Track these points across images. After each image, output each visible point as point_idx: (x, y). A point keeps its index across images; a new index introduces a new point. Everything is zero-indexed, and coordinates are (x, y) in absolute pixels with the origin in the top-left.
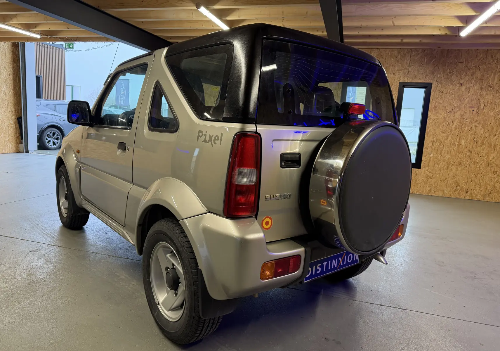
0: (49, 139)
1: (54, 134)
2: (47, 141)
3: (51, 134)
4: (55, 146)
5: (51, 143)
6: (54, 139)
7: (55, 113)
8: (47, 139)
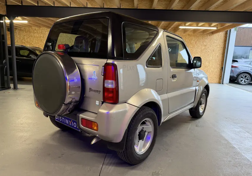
0: (242, 79)
1: (246, 77)
2: (240, 80)
3: (244, 77)
4: (245, 83)
5: (243, 81)
6: (245, 79)
7: (250, 66)
8: (240, 79)
